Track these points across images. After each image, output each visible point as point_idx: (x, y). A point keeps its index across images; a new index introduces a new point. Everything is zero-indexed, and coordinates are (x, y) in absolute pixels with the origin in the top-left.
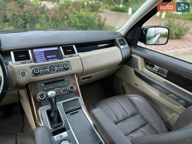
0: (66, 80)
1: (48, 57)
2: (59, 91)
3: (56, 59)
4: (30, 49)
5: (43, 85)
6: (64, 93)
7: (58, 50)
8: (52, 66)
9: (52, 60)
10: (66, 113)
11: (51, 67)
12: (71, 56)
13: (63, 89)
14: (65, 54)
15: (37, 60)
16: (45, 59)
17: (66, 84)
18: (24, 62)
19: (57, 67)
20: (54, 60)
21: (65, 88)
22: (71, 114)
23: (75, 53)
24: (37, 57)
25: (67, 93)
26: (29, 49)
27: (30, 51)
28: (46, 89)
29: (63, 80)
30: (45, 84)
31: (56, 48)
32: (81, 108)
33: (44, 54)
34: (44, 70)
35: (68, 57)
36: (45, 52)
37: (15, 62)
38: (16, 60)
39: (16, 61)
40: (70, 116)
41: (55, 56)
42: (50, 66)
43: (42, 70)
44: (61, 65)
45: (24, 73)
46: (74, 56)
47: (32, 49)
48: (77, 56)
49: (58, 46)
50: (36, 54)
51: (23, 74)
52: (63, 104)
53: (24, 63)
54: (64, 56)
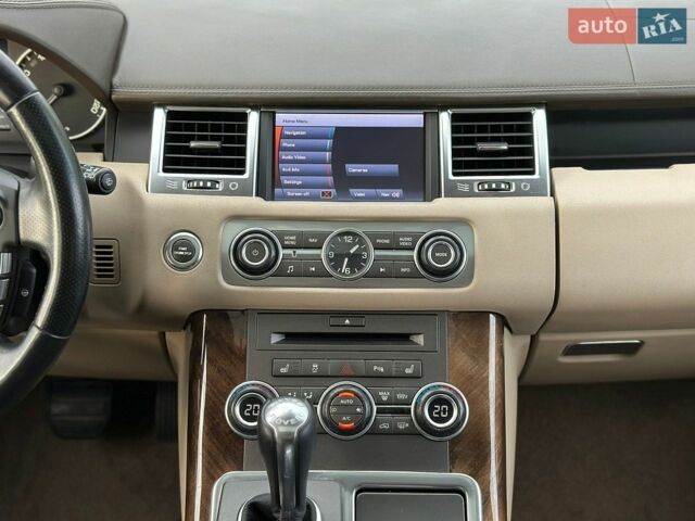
0: (420, 339)
1: (352, 169)
2: (354, 406)
3: (397, 193)
4: (256, 104)
5: (275, 339)
6: (385, 426)
8: (354, 235)
9: (372, 191)
11: (348, 239)
12: (495, 191)
13: (385, 396)
14: (458, 167)
15: (286, 181)
16: (330, 179)
17: (409, 371)
18: (205, 181)
19: (377, 247)
20: (385, 194)
23: (528, 166)
24: (291, 162)
26: (255, 107)
27: (253, 119)
28: (284, 370)
30: (290, 337)
31: (414, 119)
33: (334, 150)
34: (299, 252)
36: (341, 133)
37: (162, 174)
38: (170, 164)
39: (165, 170)
41: (393, 168)
42: (342, 234)
43: (290, 251)
44: (405, 241)
46: (519, 193)
47: (269, 106)
48: (536, 190)
49: (429, 106)
50: (285, 144)
52: (362, 490)
53: (205, 188)
54: (451, 177)
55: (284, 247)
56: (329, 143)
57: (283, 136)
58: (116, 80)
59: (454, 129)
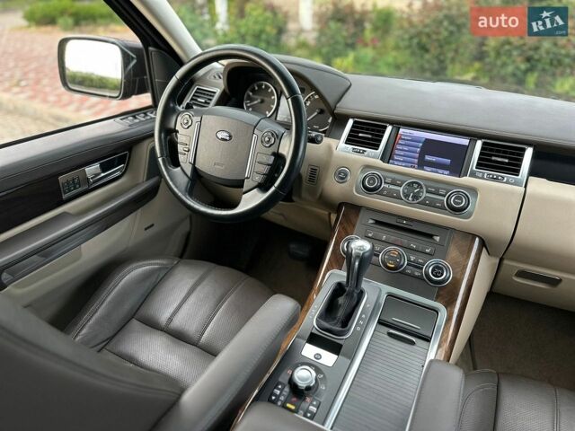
0: (437, 239)
1: (428, 158)
2: (397, 258)
3: (447, 172)
4: (392, 123)
5: (371, 221)
6: (409, 271)
7: (465, 148)
8: (419, 184)
9: (434, 169)
10: (381, 322)
11: (415, 186)
12: (496, 179)
13: (412, 258)
14: (479, 165)
15: (396, 158)
16: (416, 161)
17: (427, 251)
18: (360, 150)
19: (427, 192)
20: (440, 171)
21: (421, 261)
22: (390, 335)
23: (516, 172)
24: (400, 150)
25: (416, 274)
27: (389, 128)
28: (370, 235)
29: (430, 236)
30: (377, 222)
31: (465, 141)
32: (428, 340)
33: (422, 148)
34: (391, 187)
35: (483, 178)
36: (427, 141)
38: (348, 141)
39: (345, 143)
40: (386, 336)
41: (448, 161)
42: (413, 183)
43: (387, 186)
44: (443, 192)
45: (346, 175)
46: (507, 182)
47: (398, 124)
48: (517, 183)
49: (473, 136)
50: (400, 142)
51: (342, 176)
52: (390, 295)
53: (359, 152)
54: (474, 168)
55: (385, 183)
56: (421, 144)
57: (401, 139)
58: (338, 105)
59: (483, 149)
